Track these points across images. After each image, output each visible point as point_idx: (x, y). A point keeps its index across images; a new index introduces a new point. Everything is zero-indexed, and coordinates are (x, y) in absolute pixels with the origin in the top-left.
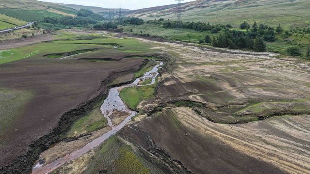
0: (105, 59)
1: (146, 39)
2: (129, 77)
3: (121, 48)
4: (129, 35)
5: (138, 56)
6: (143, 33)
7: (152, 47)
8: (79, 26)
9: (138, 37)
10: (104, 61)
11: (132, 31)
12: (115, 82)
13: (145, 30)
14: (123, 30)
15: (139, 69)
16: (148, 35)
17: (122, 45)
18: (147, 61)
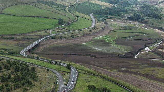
0: (142, 40)
1: (160, 30)
2: (151, 45)
3: (147, 36)
4: (151, 27)
5: (154, 39)
6: (159, 27)
7: (161, 35)
8: (115, 16)
9: (156, 29)
10: (142, 41)
11: (153, 24)
12: (147, 46)
13: (160, 24)
14: (148, 23)
15: (154, 43)
16: (161, 28)
17: (148, 34)
18: (157, 41)
